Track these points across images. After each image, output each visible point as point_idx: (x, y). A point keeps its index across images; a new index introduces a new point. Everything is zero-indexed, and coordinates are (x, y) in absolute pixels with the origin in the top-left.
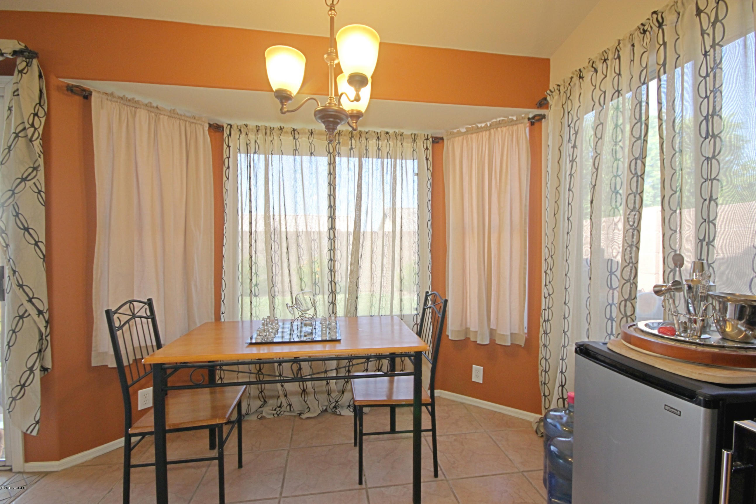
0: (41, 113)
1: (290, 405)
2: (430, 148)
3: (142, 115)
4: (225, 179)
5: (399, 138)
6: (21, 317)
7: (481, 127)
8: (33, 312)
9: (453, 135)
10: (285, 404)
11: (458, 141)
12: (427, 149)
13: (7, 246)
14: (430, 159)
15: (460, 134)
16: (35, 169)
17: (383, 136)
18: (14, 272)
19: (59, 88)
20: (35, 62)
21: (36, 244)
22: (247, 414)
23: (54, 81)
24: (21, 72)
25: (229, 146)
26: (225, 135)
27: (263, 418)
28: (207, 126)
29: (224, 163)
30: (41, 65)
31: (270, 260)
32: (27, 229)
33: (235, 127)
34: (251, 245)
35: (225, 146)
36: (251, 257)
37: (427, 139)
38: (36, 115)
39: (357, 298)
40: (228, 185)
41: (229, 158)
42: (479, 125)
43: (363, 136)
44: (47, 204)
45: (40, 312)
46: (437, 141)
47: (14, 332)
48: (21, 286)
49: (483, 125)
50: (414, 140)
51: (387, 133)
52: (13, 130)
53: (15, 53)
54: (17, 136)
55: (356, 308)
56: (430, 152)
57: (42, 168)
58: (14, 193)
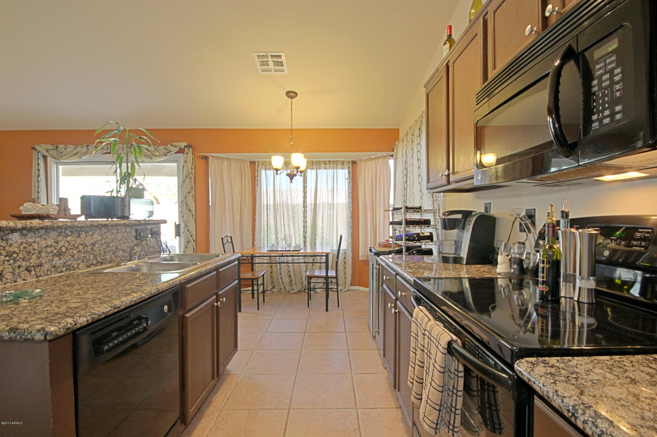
0: (193, 168)
1: (285, 288)
2: (351, 167)
3: (225, 163)
4: (256, 186)
5: (335, 163)
6: (188, 242)
7: (373, 158)
8: (192, 240)
9: (361, 161)
10: (283, 287)
11: (363, 163)
12: (349, 168)
13: (183, 216)
14: (351, 172)
15: (364, 160)
16: (192, 188)
17: (327, 163)
18: (186, 226)
19: (198, 157)
20: (191, 149)
21: (193, 216)
22: (266, 290)
23: (197, 154)
24: (187, 153)
25: (258, 171)
26: (256, 166)
27: (273, 292)
28: (249, 163)
29: (255, 178)
30: (193, 150)
31: (276, 221)
32: (190, 210)
33: (260, 163)
34: (267, 215)
35: (256, 171)
36: (268, 220)
37: (349, 163)
38: (192, 168)
39: (316, 239)
40: (258, 189)
41: (258, 176)
42: (372, 157)
43: (318, 163)
44: (195, 201)
45: (194, 241)
46: (354, 163)
47: (186, 247)
48: (188, 231)
49: (373, 157)
50: (343, 164)
51: (329, 161)
52: (185, 175)
53: (185, 147)
54: (187, 177)
55: (315, 245)
56: (351, 169)
57: (194, 188)
58: (186, 198)
